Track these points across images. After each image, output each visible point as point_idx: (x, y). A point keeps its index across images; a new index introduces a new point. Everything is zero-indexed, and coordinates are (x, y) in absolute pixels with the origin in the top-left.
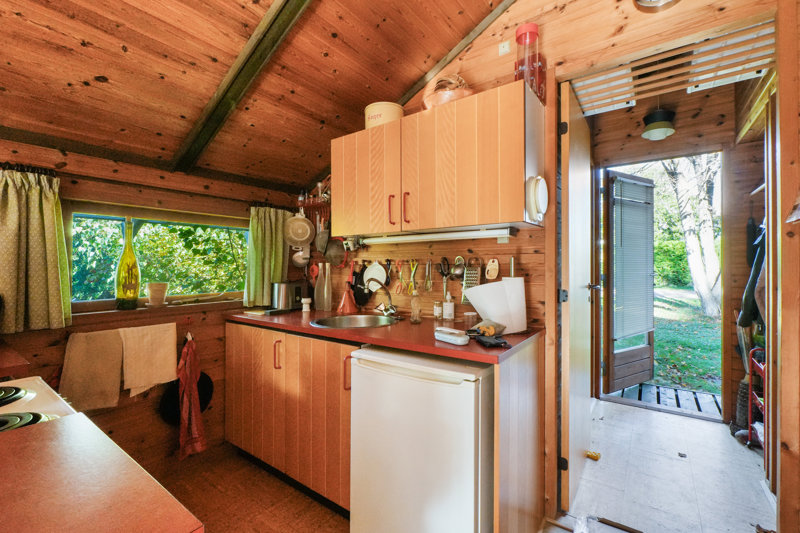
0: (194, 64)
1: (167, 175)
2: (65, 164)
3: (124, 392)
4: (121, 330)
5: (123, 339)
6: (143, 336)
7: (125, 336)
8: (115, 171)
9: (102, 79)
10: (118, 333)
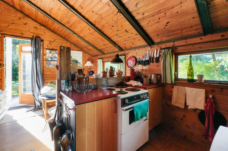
0: (181, 2)
1: (203, 37)
2: (174, 45)
3: (186, 106)
4: (186, 88)
5: (186, 90)
6: (193, 91)
7: (187, 90)
8: (186, 42)
9: (168, 23)
10: (185, 88)
